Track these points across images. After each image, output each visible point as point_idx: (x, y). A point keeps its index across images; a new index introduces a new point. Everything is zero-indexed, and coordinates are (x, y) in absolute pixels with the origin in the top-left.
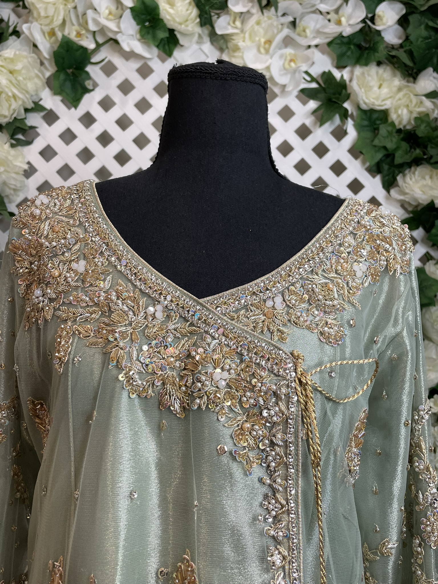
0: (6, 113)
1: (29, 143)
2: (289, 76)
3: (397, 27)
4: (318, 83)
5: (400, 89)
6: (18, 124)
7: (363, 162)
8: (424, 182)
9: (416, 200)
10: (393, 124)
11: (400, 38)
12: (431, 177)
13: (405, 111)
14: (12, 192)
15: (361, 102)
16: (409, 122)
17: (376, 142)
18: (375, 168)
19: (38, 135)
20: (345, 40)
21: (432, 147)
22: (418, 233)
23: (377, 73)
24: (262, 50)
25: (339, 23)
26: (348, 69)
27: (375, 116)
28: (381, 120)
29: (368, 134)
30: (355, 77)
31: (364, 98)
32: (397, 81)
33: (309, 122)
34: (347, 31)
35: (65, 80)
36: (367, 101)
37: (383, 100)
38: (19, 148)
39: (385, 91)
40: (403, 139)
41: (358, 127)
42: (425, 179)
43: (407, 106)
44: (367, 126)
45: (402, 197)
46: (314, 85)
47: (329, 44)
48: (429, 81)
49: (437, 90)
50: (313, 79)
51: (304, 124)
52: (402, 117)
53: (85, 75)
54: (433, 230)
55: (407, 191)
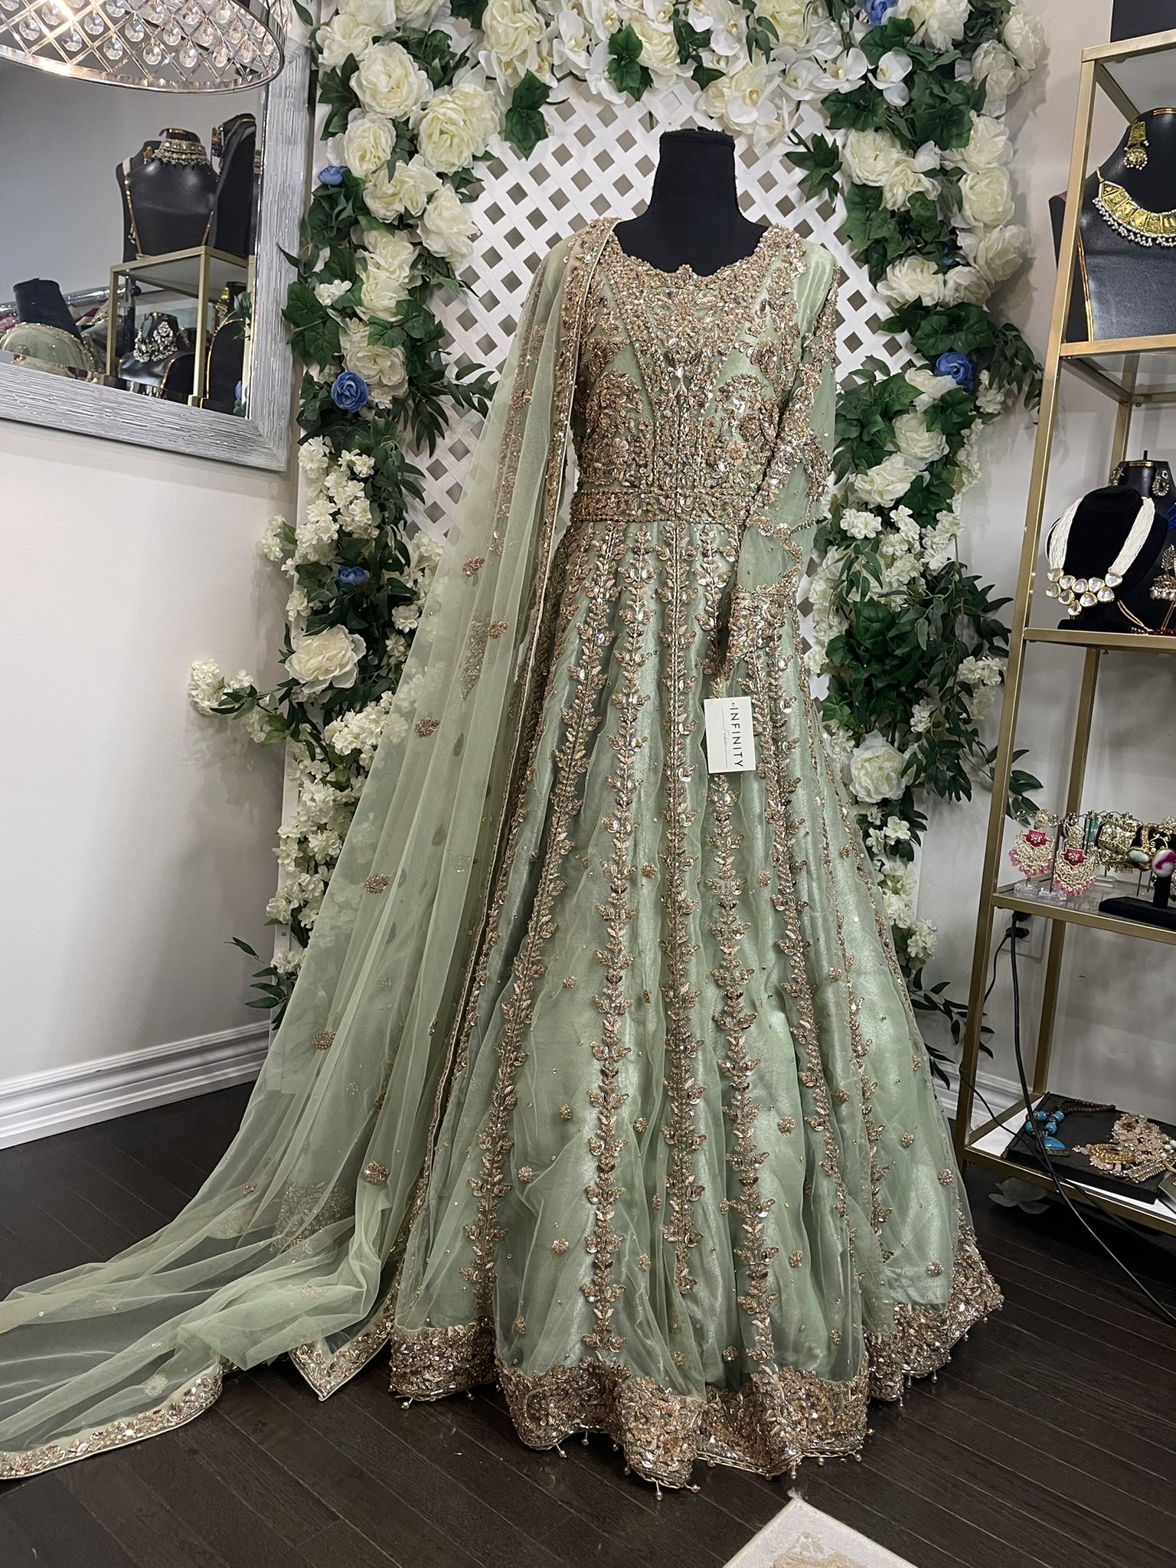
0: (456, 162)
1: (472, 198)
3: (903, 84)
4: (807, 147)
5: (898, 163)
6: (464, 176)
7: (851, 249)
8: (914, 276)
9: (903, 297)
10: (886, 205)
11: (903, 100)
12: (922, 271)
13: (901, 189)
14: (459, 257)
15: (854, 175)
16: (904, 204)
18: (863, 257)
19: (484, 189)
20: (841, 97)
22: (903, 338)
23: (874, 141)
24: (748, 101)
25: (836, 75)
26: (842, 131)
27: (869, 193)
29: (859, 215)
30: (849, 144)
31: (857, 170)
32: (896, 153)
33: (794, 194)
34: (845, 88)
35: (517, 123)
36: (860, 174)
37: (877, 176)
38: (466, 204)
39: (880, 165)
40: (896, 223)
41: (850, 205)
42: (915, 272)
43: (903, 184)
44: (858, 205)
45: (889, 293)
46: (802, 149)
47: (823, 102)
48: (928, 157)
49: (938, 168)
50: (801, 142)
51: (786, 197)
52: (896, 197)
53: (538, 117)
54: (919, 333)
55: (895, 285)
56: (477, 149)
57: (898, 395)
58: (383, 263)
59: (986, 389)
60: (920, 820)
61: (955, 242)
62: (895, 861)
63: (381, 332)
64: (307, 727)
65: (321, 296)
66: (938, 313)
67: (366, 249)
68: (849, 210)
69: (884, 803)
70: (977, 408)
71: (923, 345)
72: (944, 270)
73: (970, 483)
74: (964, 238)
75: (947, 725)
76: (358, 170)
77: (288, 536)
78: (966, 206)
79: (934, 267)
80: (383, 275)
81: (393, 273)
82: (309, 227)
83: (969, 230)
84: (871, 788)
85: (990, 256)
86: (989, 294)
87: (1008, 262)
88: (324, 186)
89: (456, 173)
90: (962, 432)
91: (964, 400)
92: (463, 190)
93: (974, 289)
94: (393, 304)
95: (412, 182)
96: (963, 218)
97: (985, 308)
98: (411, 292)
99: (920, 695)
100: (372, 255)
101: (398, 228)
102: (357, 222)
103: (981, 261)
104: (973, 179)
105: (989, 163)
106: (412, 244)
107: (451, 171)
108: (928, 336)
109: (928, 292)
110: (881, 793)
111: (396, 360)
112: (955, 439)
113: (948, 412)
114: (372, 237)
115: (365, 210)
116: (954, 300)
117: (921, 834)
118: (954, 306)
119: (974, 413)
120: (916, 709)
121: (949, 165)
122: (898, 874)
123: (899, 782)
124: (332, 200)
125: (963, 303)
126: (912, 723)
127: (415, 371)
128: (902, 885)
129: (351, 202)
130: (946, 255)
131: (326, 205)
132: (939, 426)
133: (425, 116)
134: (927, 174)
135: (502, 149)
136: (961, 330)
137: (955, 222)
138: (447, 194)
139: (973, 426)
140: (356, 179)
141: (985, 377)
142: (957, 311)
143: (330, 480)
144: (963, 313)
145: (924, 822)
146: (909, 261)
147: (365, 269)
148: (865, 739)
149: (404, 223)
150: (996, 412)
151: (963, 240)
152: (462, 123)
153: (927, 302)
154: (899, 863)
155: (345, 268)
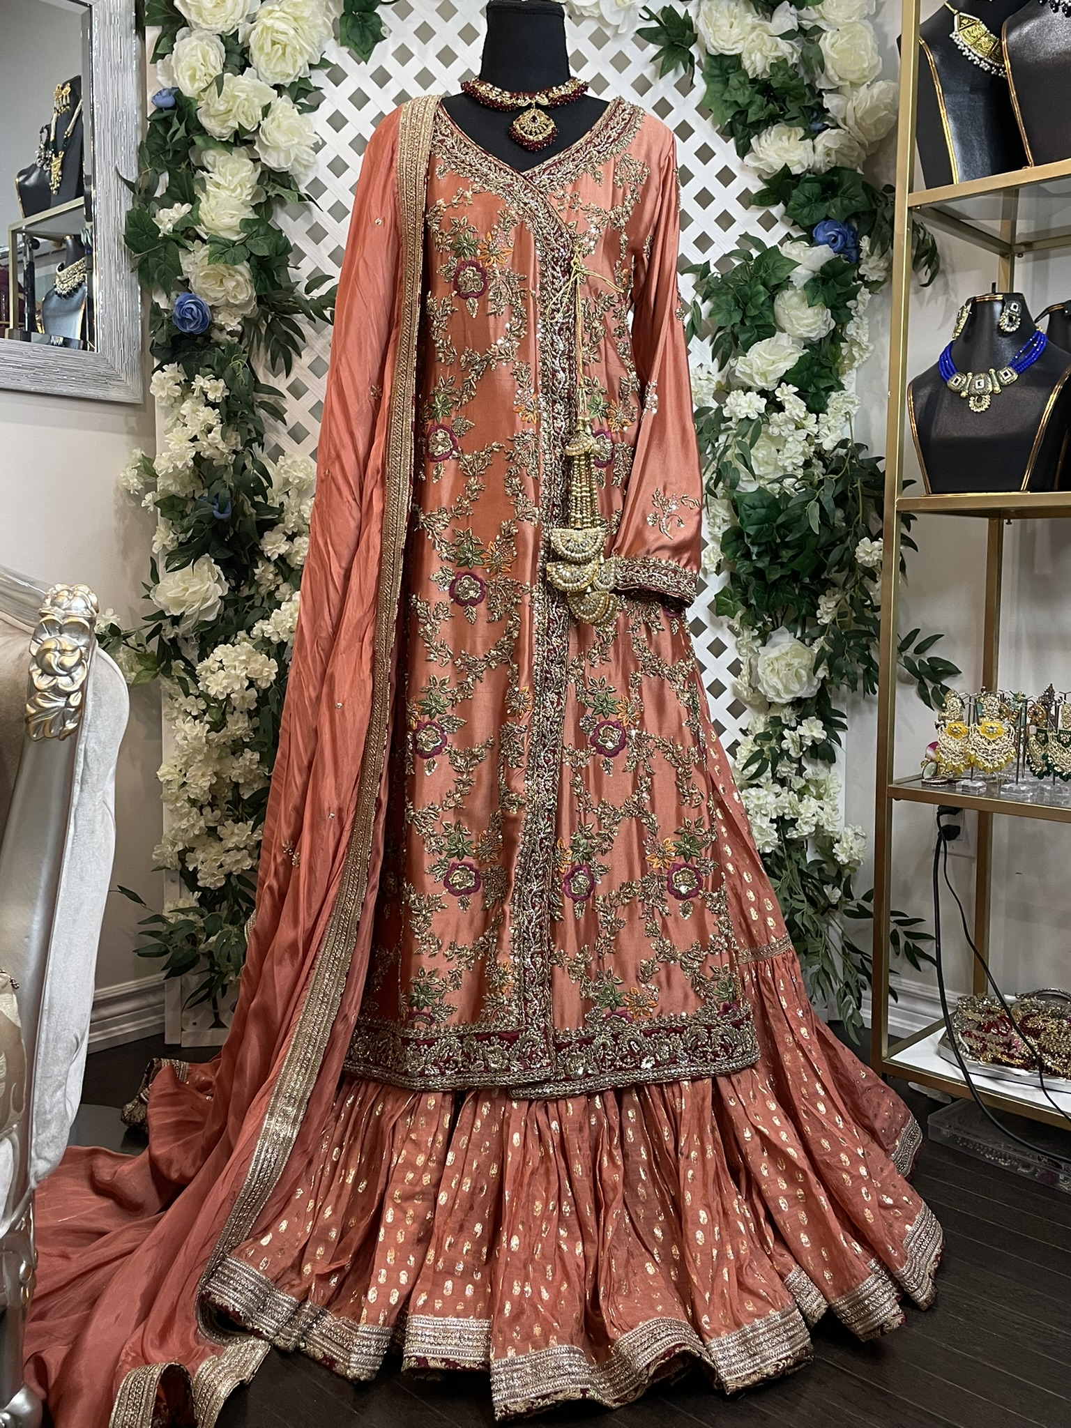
0: (291, 72)
1: (314, 108)
2: (623, 14)
4: (658, 21)
5: (754, 28)
6: (302, 86)
7: (714, 124)
8: (780, 144)
9: (772, 168)
10: (745, 73)
12: (789, 139)
13: (759, 55)
14: (303, 170)
15: (709, 46)
16: (764, 71)
17: (727, 96)
18: (728, 129)
19: (324, 98)
21: (791, 101)
22: (777, 210)
23: (729, 6)
27: (727, 62)
28: (734, 68)
29: (720, 87)
30: (702, 13)
31: (712, 40)
32: (751, 18)
33: (648, 72)
35: (353, 27)
36: (715, 44)
37: (733, 44)
38: (305, 114)
39: (736, 32)
40: (757, 92)
41: (707, 77)
42: (781, 139)
43: (761, 50)
44: (718, 76)
45: (756, 164)
46: (654, 24)
48: (785, 18)
49: (796, 29)
50: (653, 17)
51: (642, 75)
52: (756, 63)
53: (374, 19)
54: (791, 203)
55: (761, 156)
56: (311, 55)
57: (773, 271)
58: (222, 182)
59: (868, 256)
60: (838, 718)
61: (821, 105)
62: (816, 765)
63: (223, 250)
64: (181, 664)
65: (161, 222)
66: (808, 181)
67: (204, 169)
68: (708, 83)
69: (797, 703)
70: (861, 277)
71: (798, 215)
72: (811, 134)
73: (861, 356)
74: (830, 100)
75: (854, 615)
76: (188, 90)
77: (147, 469)
78: (828, 65)
79: (801, 132)
80: (224, 194)
81: (234, 191)
82: (147, 153)
83: (835, 91)
84: (780, 687)
85: (859, 115)
86: (864, 155)
87: (879, 120)
88: (160, 110)
89: (293, 83)
90: (848, 304)
91: (845, 269)
92: (302, 100)
93: (846, 151)
94: (236, 222)
95: (243, 96)
96: (827, 77)
97: (859, 171)
98: (256, 208)
99: (825, 586)
100: (211, 175)
101: (235, 144)
102: (193, 143)
103: (851, 122)
104: (833, 35)
105: (850, 18)
106: (251, 160)
107: (287, 82)
108: (802, 206)
109: (796, 159)
110: (791, 692)
111: (240, 278)
112: (841, 312)
113: (830, 284)
114: (210, 157)
115: (202, 130)
116: (825, 165)
117: (841, 734)
118: (828, 172)
119: (859, 282)
120: (822, 600)
121: (807, 25)
122: (821, 778)
123: (810, 680)
124: (167, 122)
125: (836, 167)
126: (819, 616)
127: (265, 289)
128: (826, 790)
129: (183, 124)
130: (815, 120)
131: (161, 129)
132: (820, 300)
133: (254, 29)
134: (783, 36)
135: (338, 55)
136: (835, 195)
137: (820, 83)
138: (283, 105)
139: (859, 297)
140: (187, 99)
141: (865, 243)
142: (829, 177)
143: (186, 407)
144: (836, 178)
145: (844, 721)
146: (775, 130)
147: (204, 190)
148: (771, 637)
149: (241, 140)
150: (881, 280)
151: (829, 102)
152: (292, 32)
153: (796, 170)
154: (821, 766)
155: (185, 192)
